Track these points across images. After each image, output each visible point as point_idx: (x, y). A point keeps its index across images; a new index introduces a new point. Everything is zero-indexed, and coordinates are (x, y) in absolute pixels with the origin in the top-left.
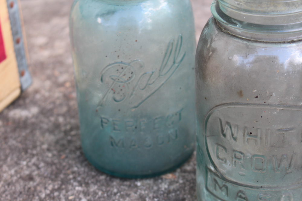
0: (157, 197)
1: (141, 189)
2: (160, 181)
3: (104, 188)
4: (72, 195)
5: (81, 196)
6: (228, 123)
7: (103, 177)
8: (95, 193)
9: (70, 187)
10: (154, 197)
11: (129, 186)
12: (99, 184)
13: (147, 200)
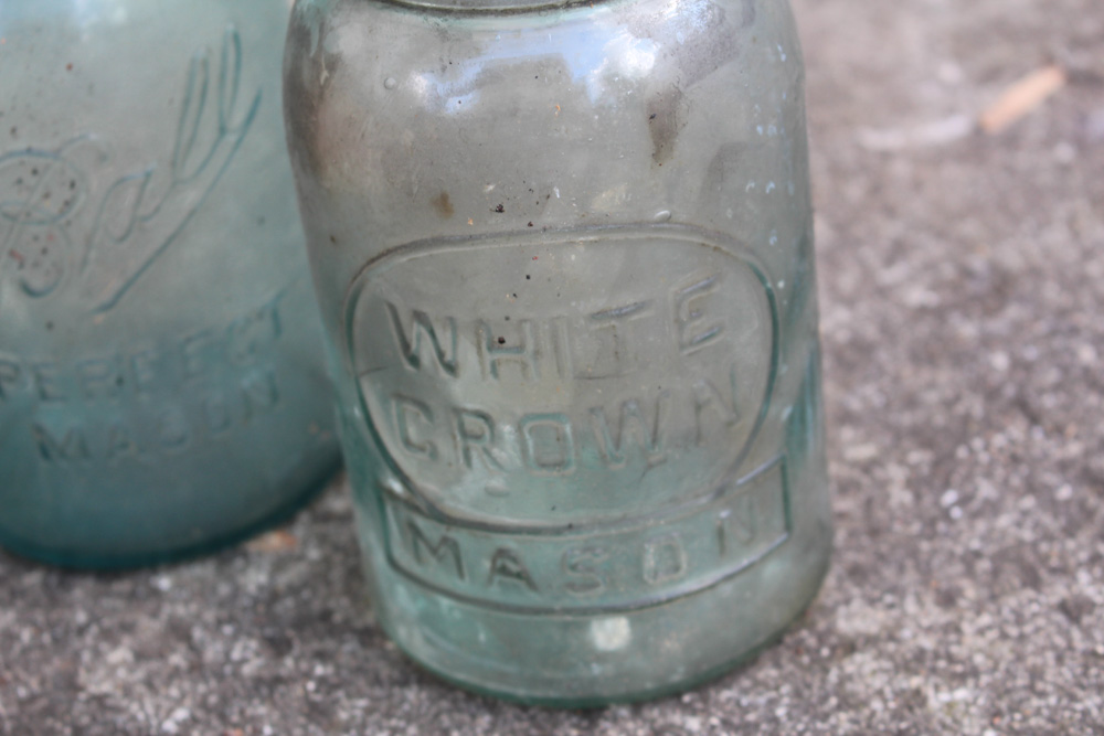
0: (231, 620)
1: (173, 601)
2: (239, 563)
3: (39, 617)
6: (419, 317)
7: (33, 579)
8: (9, 637)
10: (220, 623)
11: (132, 597)
12: (20, 603)
13: (197, 634)
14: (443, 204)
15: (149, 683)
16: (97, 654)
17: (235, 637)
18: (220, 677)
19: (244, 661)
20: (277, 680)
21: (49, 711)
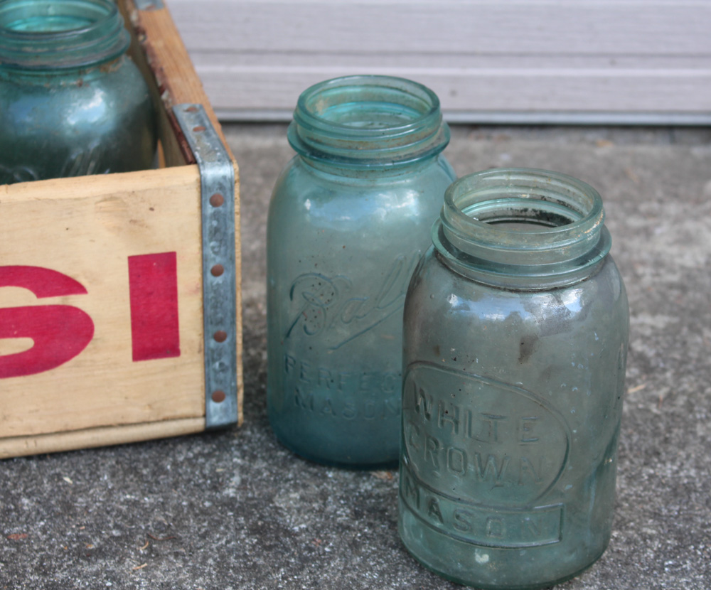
0: (347, 499)
1: (328, 483)
2: (365, 478)
3: (275, 469)
4: (223, 467)
5: (236, 472)
6: (421, 391)
7: (281, 454)
8: (259, 472)
9: (227, 456)
10: (342, 498)
11: (315, 475)
12: (270, 462)
13: (330, 499)
14: (437, 350)
15: (299, 510)
16: (288, 491)
17: (342, 506)
18: (327, 518)
19: (341, 516)
20: (348, 528)
21: (255, 506)
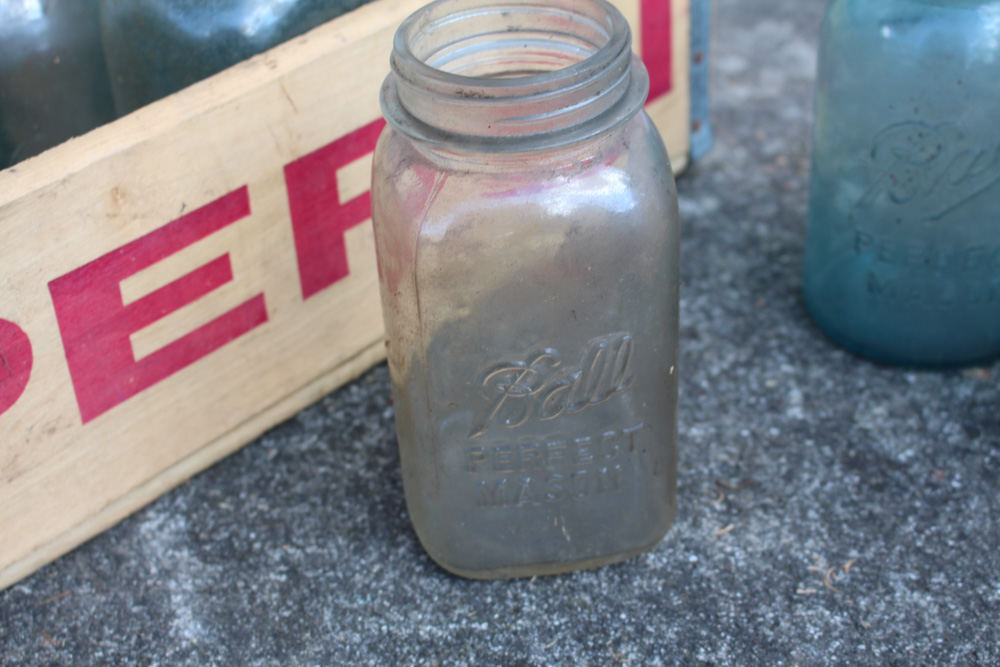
0: (947, 409)
1: (915, 390)
2: (956, 379)
3: (839, 376)
4: (774, 379)
5: (792, 383)
7: (838, 355)
8: (820, 383)
9: (769, 363)
10: (939, 410)
11: (892, 381)
12: (828, 366)
13: (926, 412)
15: (894, 431)
16: (868, 407)
17: (948, 420)
18: (935, 439)
19: (949, 435)
20: (967, 451)
21: (836, 429)
